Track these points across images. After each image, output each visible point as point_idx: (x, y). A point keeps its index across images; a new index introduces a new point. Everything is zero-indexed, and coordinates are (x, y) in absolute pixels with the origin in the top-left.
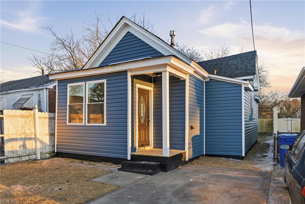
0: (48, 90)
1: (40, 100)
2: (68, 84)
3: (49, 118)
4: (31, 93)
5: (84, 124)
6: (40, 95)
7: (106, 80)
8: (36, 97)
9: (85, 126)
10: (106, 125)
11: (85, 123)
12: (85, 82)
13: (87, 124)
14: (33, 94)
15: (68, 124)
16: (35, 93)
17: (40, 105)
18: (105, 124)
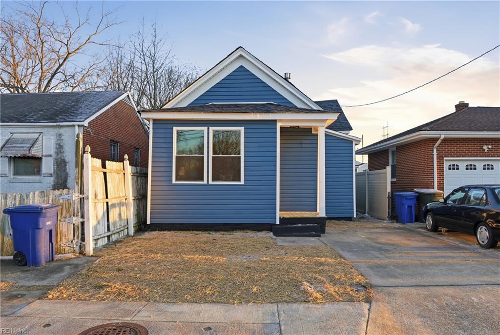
0: (83, 128)
1: (61, 144)
2: (174, 128)
3: (133, 174)
4: (39, 130)
5: (205, 182)
6: (60, 135)
7: (243, 128)
8: (52, 138)
9: (208, 184)
10: (243, 184)
11: (208, 181)
12: (207, 127)
13: (211, 182)
14: (42, 133)
15: (174, 182)
16: (49, 131)
17: (61, 152)
18: (242, 182)
